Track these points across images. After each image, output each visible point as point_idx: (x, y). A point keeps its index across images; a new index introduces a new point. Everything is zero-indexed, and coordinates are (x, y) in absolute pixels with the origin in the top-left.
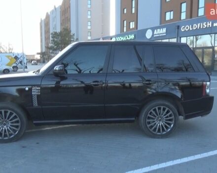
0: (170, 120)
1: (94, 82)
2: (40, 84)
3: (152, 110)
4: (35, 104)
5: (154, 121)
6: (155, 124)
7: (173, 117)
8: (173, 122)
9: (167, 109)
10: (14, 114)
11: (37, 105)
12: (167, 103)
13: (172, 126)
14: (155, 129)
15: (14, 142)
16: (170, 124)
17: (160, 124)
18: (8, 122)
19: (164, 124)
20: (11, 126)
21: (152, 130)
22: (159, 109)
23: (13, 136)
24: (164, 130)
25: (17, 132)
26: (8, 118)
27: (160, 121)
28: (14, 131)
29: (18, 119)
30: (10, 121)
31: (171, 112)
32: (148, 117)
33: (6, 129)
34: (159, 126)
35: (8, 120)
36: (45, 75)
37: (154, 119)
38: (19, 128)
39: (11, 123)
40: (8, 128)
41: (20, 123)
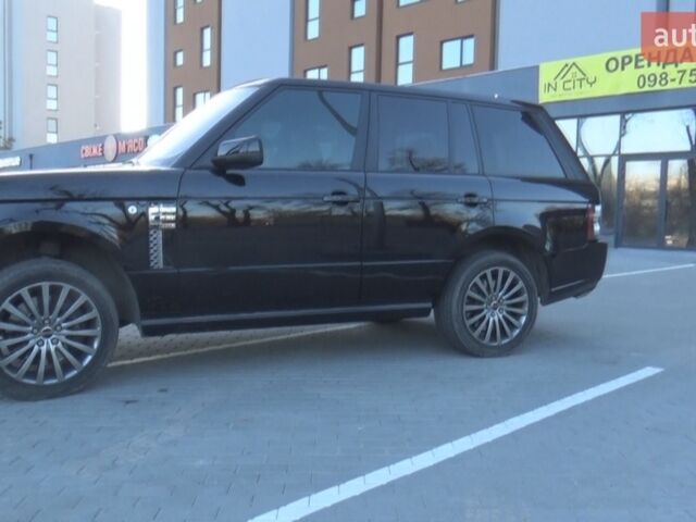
0: (519, 305)
1: (334, 194)
2: (175, 195)
3: (477, 279)
4: (157, 259)
5: (482, 310)
6: (484, 317)
7: (525, 297)
8: (526, 309)
9: (512, 275)
10: (83, 298)
11: (161, 265)
12: (513, 259)
13: (523, 319)
14: (485, 332)
15: (76, 393)
16: (517, 316)
17: (495, 317)
18: (59, 325)
19: (504, 317)
20: (68, 337)
21: (476, 334)
22: (495, 275)
23: (75, 372)
24: (504, 334)
25: (89, 358)
26: (61, 313)
27: (495, 309)
28: (80, 355)
29: (94, 313)
30: (67, 320)
31: (520, 284)
32: (469, 298)
33: (52, 348)
34: (494, 322)
35: (58, 320)
36: (186, 169)
37: (481, 303)
38: (96, 345)
39: (69, 328)
40: (60, 344)
41: (99, 329)
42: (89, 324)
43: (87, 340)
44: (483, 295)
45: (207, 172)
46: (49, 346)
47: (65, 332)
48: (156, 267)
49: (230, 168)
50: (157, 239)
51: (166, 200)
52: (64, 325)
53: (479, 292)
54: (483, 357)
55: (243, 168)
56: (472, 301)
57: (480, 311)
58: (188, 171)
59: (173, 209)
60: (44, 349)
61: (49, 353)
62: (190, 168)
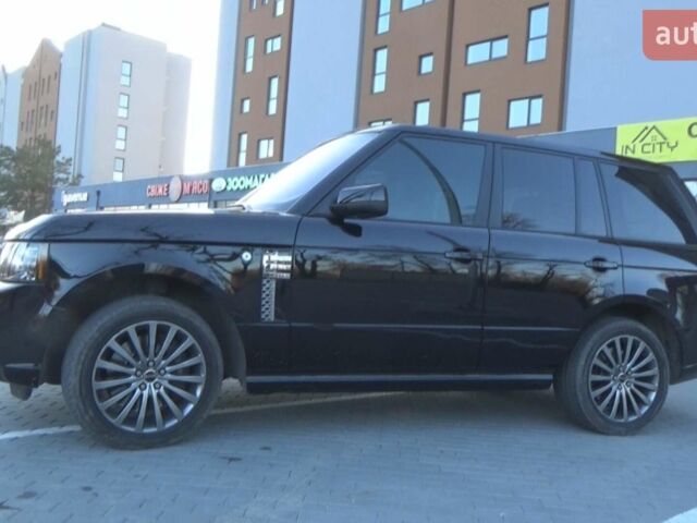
0: (648, 379)
1: (457, 250)
2: (291, 243)
3: (604, 347)
4: (269, 312)
5: (607, 382)
6: (611, 389)
7: (655, 371)
8: (656, 384)
9: (642, 345)
10: (189, 341)
11: (272, 318)
13: (653, 396)
14: (611, 406)
15: (175, 444)
16: (646, 391)
17: (622, 390)
18: (163, 368)
19: (632, 391)
20: (171, 382)
21: (601, 408)
22: (624, 344)
23: (175, 422)
24: (631, 410)
25: (190, 407)
26: (166, 356)
27: (622, 381)
28: (181, 402)
29: (199, 359)
30: (171, 364)
31: (651, 356)
32: (595, 366)
33: (154, 393)
34: (621, 396)
35: (163, 362)
36: (303, 215)
37: (606, 373)
38: (199, 392)
39: (173, 373)
40: (162, 390)
41: (203, 375)
42: (192, 370)
43: (190, 387)
44: (611, 365)
45: (323, 220)
46: (150, 390)
47: (169, 376)
48: (266, 319)
49: (347, 217)
50: (270, 289)
51: (282, 248)
52: (168, 369)
53: (607, 361)
54: (608, 434)
55: (363, 218)
56: (597, 370)
57: (605, 383)
58: (305, 218)
59: (289, 258)
60: (146, 393)
61: (150, 398)
62: (307, 215)
